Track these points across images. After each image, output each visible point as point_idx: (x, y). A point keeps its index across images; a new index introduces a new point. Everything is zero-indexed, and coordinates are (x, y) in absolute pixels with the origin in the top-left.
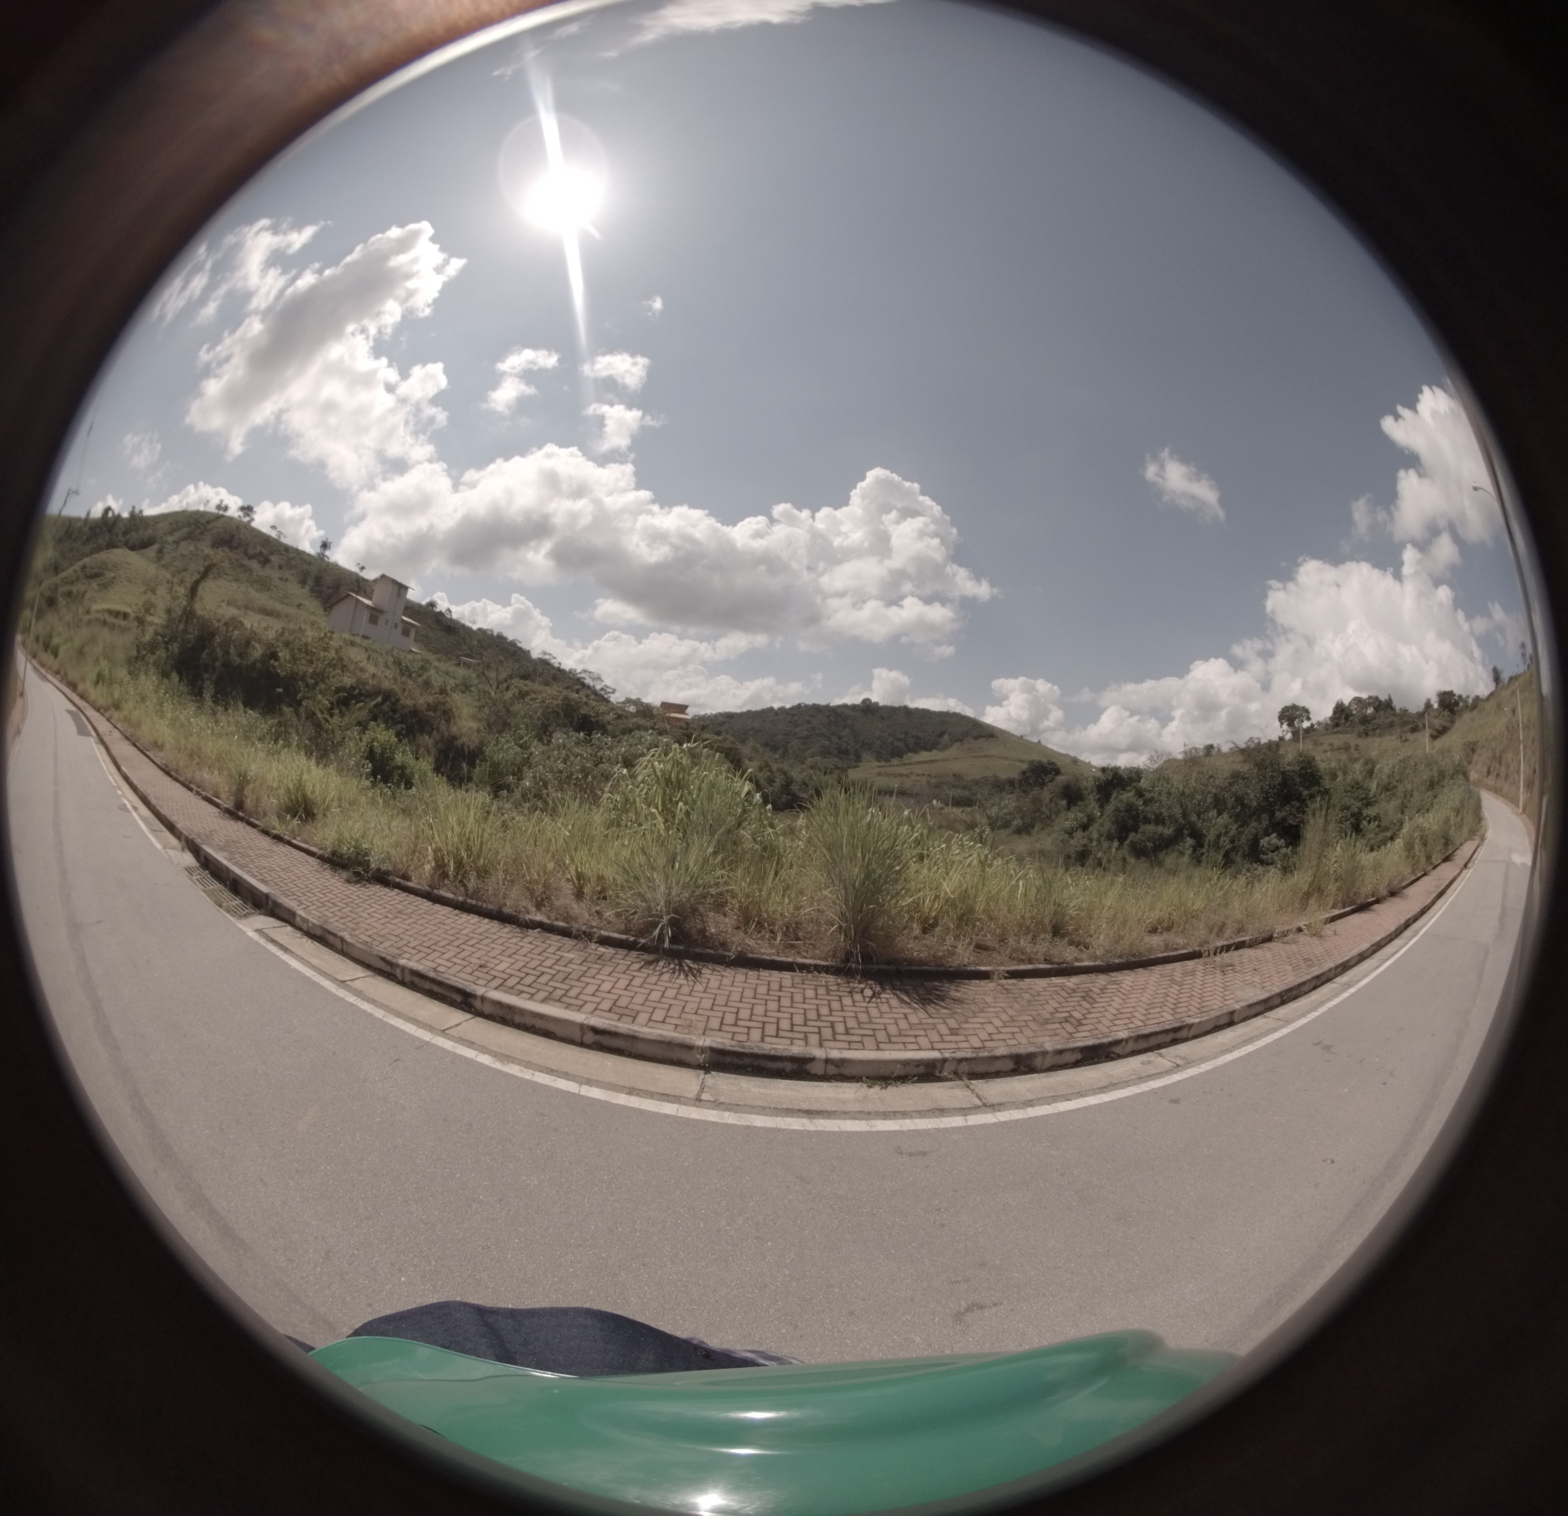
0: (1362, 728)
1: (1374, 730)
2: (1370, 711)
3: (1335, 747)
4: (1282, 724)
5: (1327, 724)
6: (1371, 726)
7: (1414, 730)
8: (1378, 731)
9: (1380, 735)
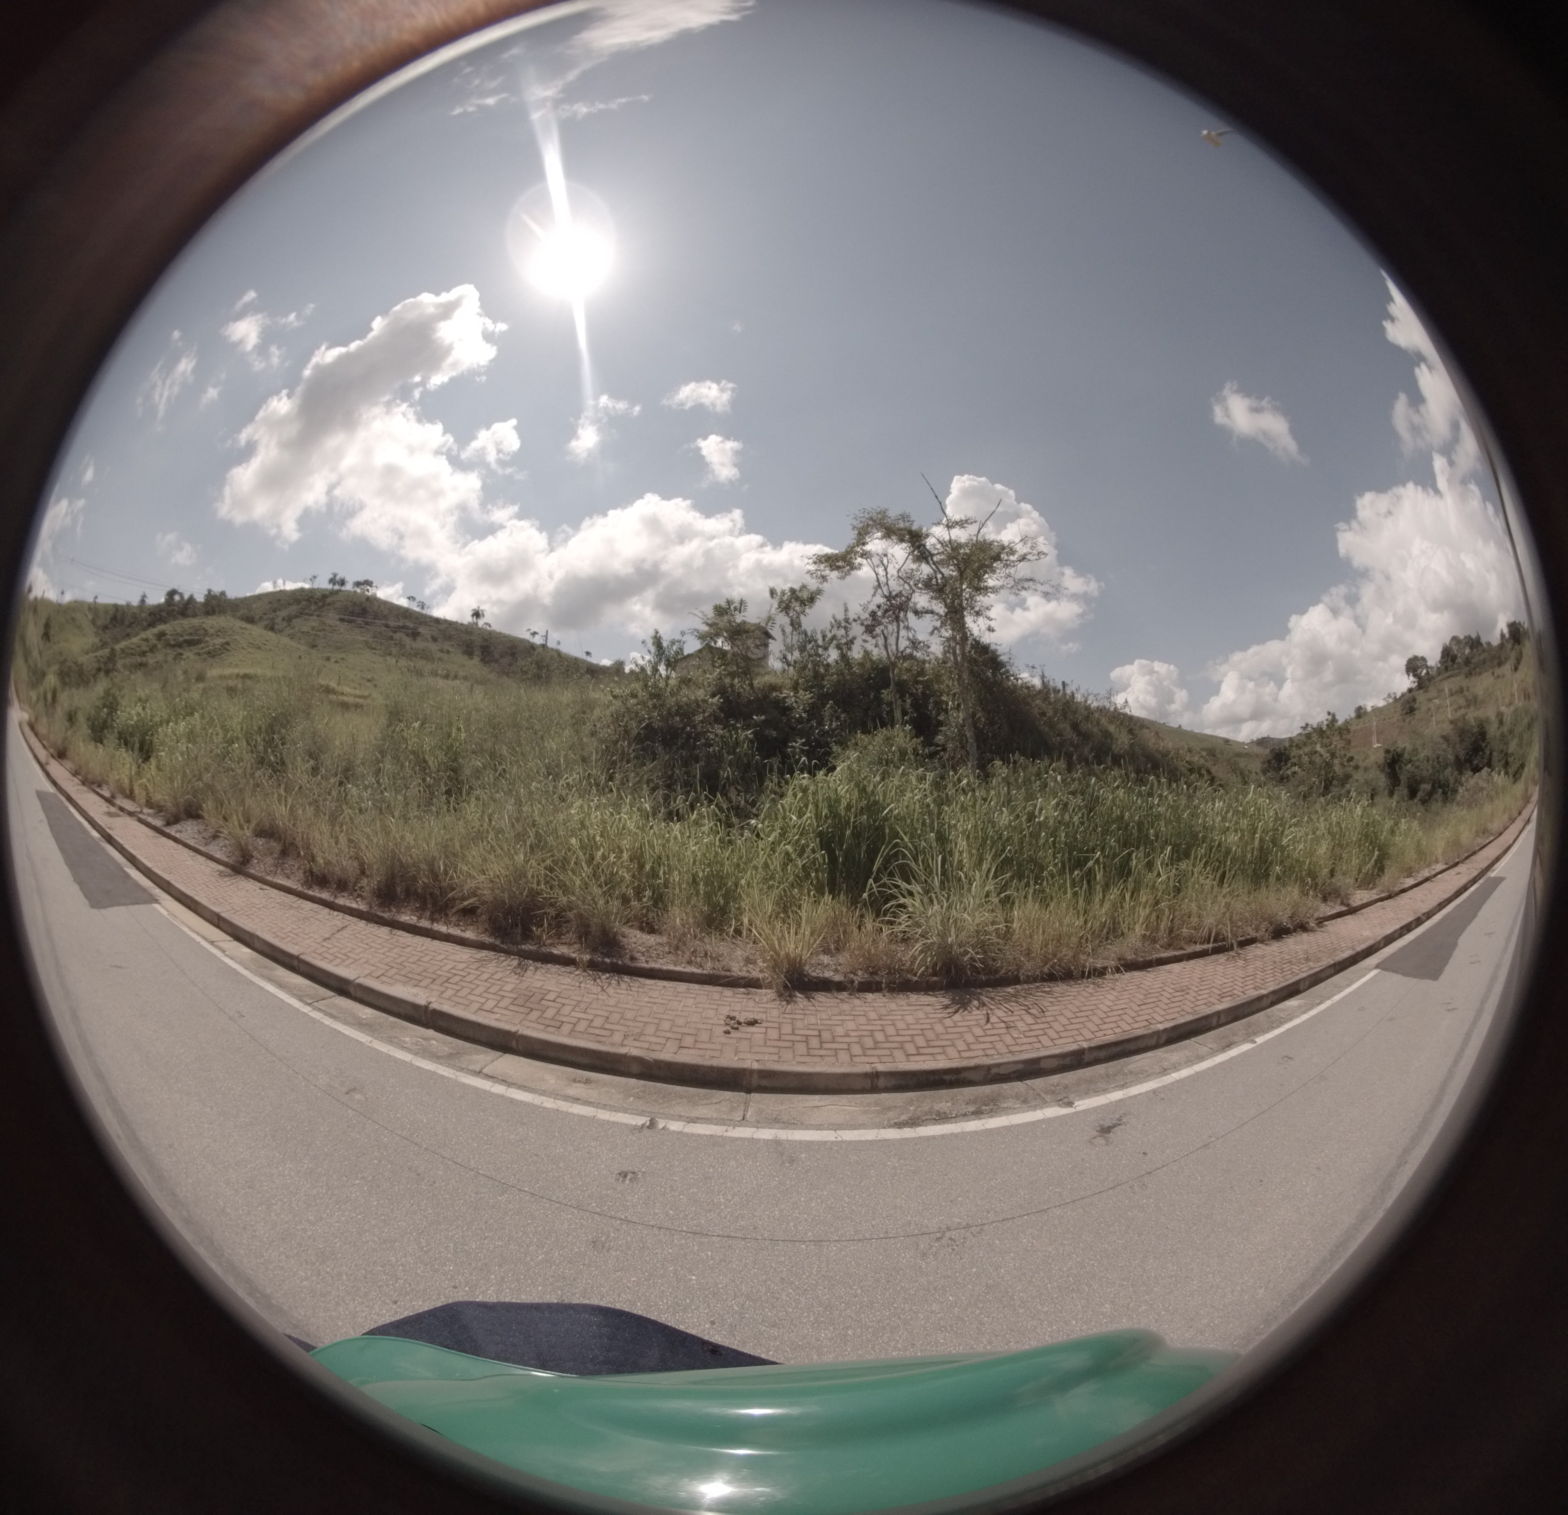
0: (1466, 669)
1: (1474, 669)
2: (1467, 651)
3: (1454, 690)
4: (1409, 675)
5: (1438, 668)
6: (1472, 666)
7: (1500, 664)
8: (1478, 670)
9: (1480, 674)
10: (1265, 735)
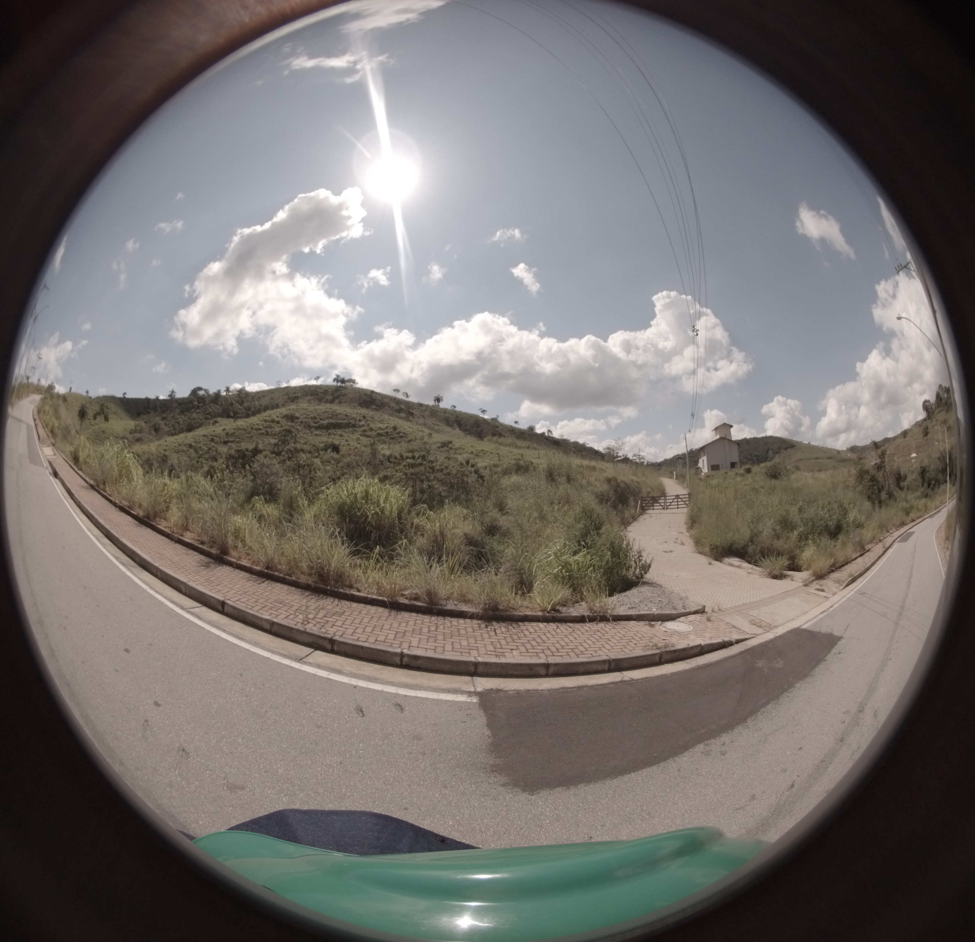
0: (946, 408)
2: (946, 395)
10: (854, 445)
